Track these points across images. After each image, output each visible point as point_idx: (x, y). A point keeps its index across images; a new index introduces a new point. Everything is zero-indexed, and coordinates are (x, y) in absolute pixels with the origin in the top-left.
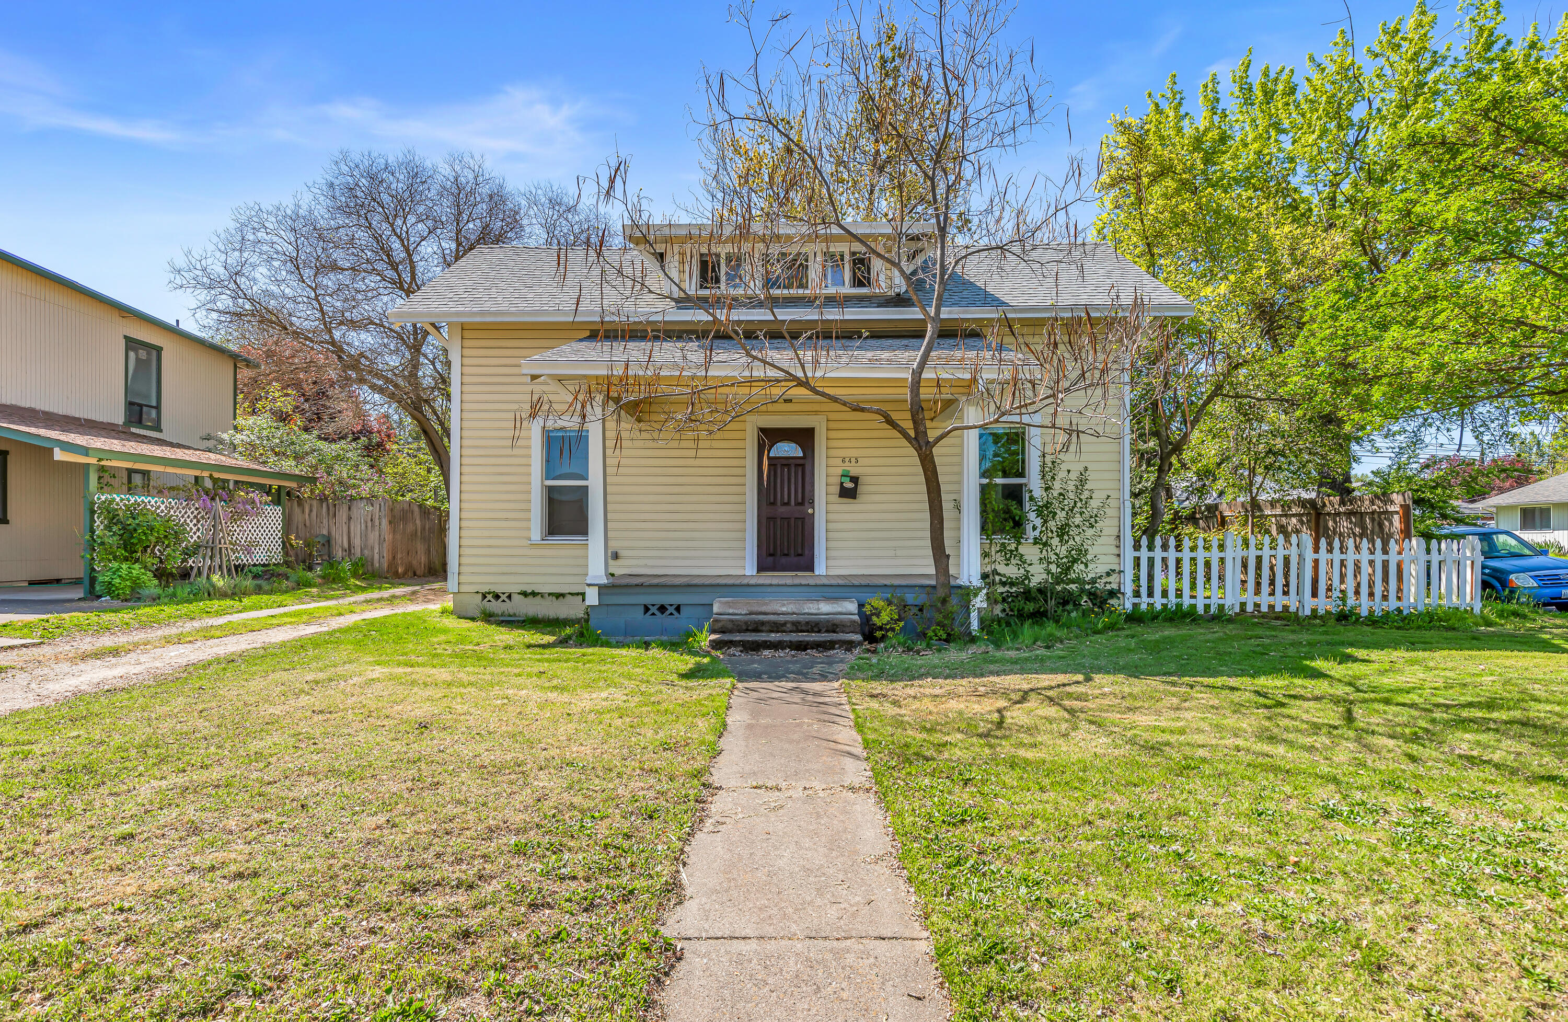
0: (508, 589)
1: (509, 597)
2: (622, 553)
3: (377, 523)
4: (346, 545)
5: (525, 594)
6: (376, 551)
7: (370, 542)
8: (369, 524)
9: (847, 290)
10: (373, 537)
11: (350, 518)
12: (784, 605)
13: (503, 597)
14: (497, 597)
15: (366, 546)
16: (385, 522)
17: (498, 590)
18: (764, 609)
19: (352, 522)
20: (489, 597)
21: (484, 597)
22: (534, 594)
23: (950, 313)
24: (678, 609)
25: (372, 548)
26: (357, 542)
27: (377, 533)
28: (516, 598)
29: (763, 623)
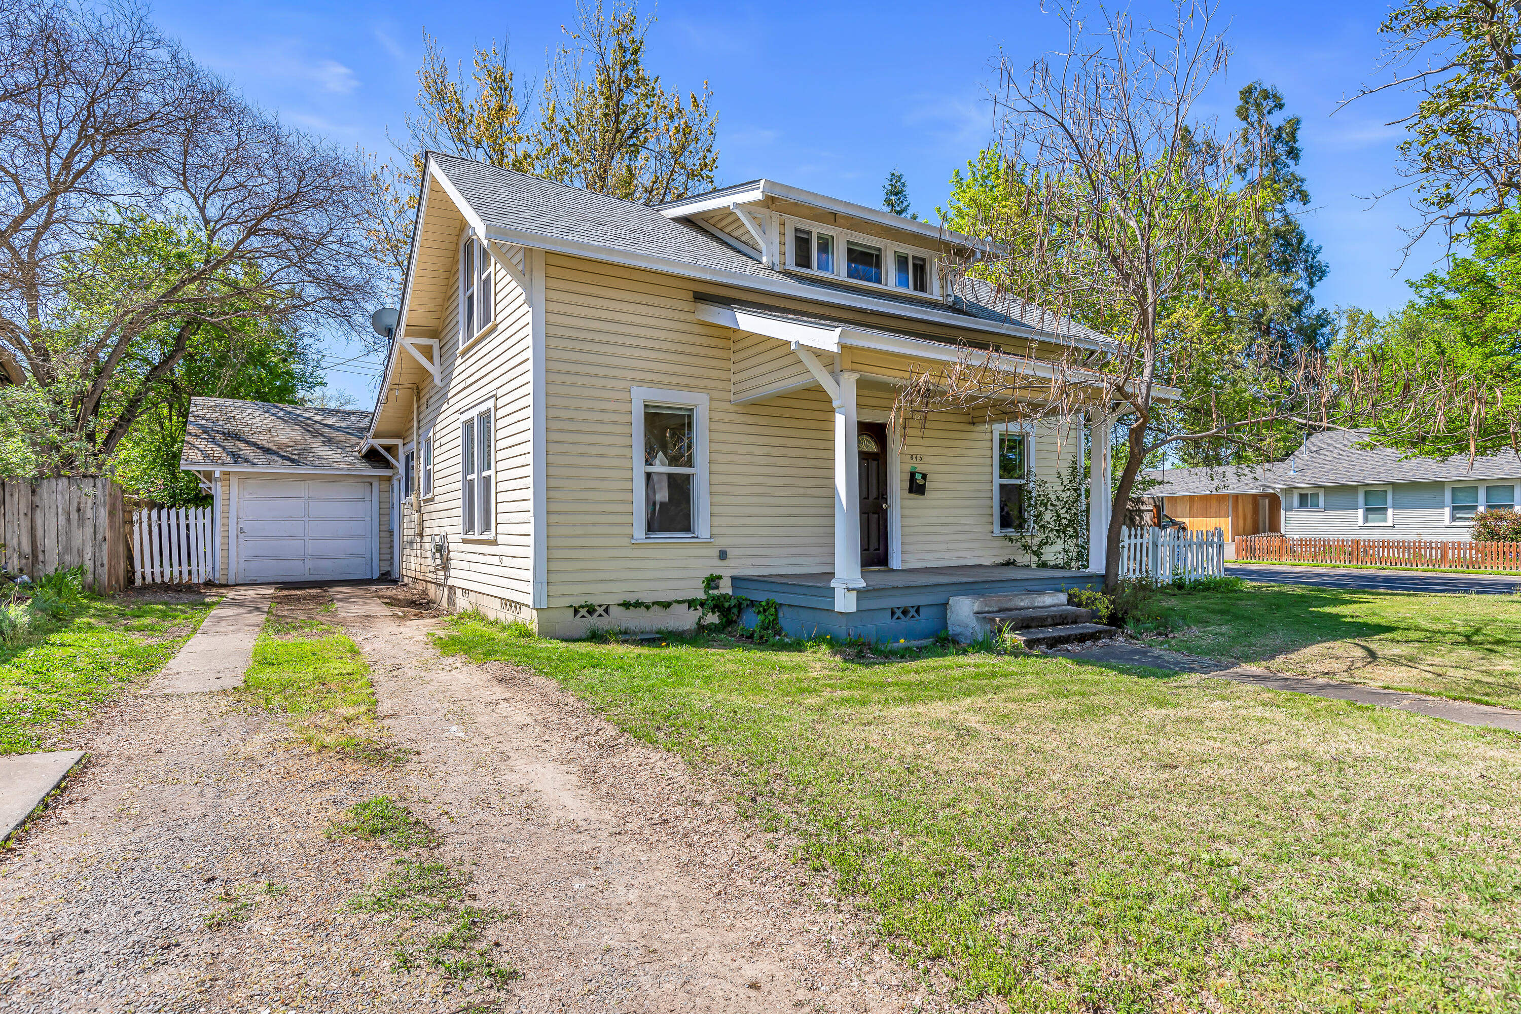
0: (605, 600)
1: (606, 611)
2: (730, 552)
3: (89, 514)
4: (26, 548)
5: (626, 605)
6: (88, 556)
7: (77, 542)
8: (74, 516)
9: (910, 291)
10: (82, 536)
11: (34, 507)
12: (1022, 600)
13: (600, 611)
14: (591, 610)
15: (68, 549)
16: (103, 513)
17: (594, 601)
18: (1010, 605)
19: (38, 514)
20: (583, 612)
21: (576, 612)
22: (638, 604)
23: (1007, 329)
24: (918, 610)
25: (80, 553)
26: (50, 543)
27: (90, 530)
28: (613, 610)
29: (1033, 619)
